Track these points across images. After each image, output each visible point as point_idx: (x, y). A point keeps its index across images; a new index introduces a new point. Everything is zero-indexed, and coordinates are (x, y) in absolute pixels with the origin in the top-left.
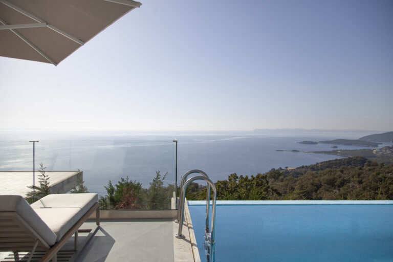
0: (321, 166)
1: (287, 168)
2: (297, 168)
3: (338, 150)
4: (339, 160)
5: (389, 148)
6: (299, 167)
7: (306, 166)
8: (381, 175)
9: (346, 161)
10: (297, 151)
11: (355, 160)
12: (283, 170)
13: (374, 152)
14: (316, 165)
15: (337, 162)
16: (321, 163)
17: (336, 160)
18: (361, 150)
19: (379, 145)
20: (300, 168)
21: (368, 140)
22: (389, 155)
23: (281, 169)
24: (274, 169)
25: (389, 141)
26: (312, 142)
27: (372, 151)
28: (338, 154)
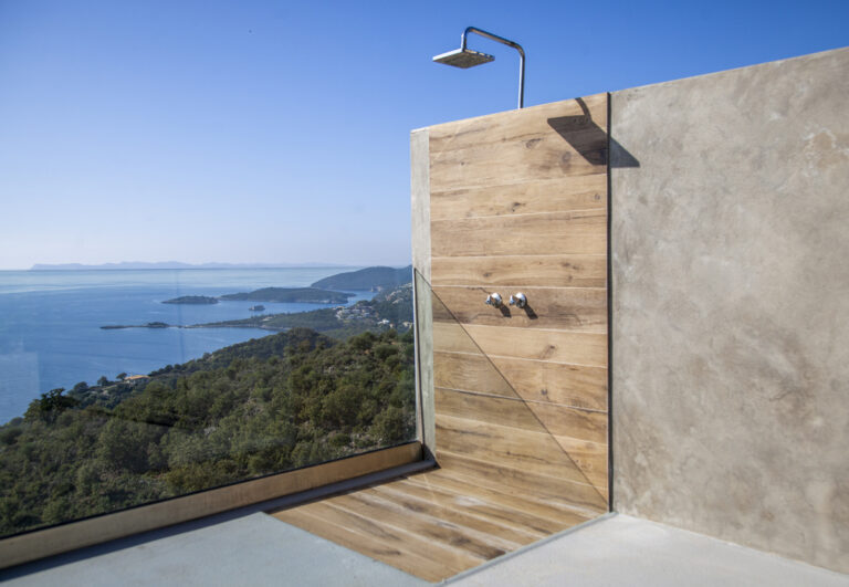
0: (217, 360)
1: (122, 376)
2: (153, 375)
3: (264, 317)
4: (259, 341)
5: (366, 303)
6: (157, 370)
7: (178, 367)
8: (312, 372)
9: (274, 342)
10: (163, 326)
11: (294, 337)
12: (112, 383)
13: (339, 315)
14: (204, 359)
15: (254, 346)
16: (216, 353)
17: (253, 341)
18: (313, 312)
19: (349, 299)
20: (161, 371)
21: (330, 289)
22: (366, 321)
23: (105, 382)
24: (83, 384)
25: (368, 290)
26: (203, 298)
27: (335, 312)
28: (263, 326)
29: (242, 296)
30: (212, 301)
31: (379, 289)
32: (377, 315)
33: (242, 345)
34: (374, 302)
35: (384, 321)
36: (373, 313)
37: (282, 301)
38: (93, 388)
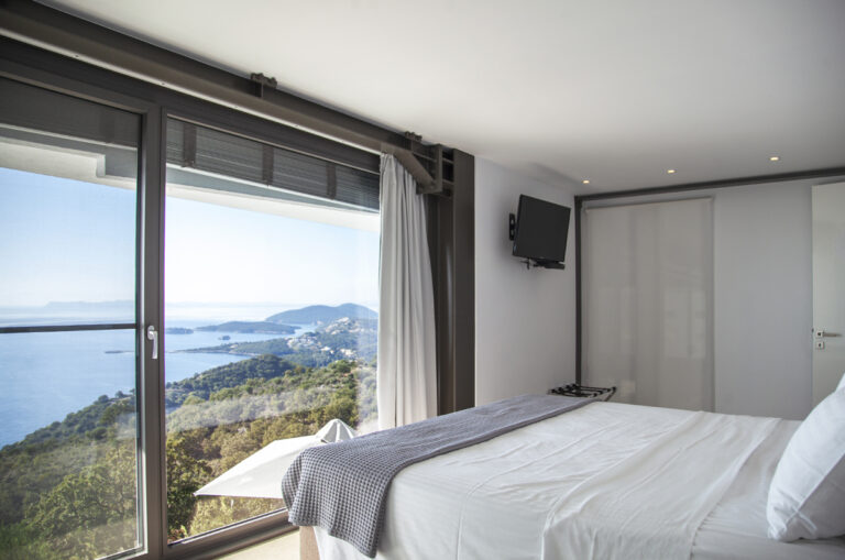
0: (204, 379)
3: (231, 345)
4: (236, 364)
5: (311, 335)
11: (262, 361)
12: (126, 396)
13: (290, 343)
14: (195, 378)
15: (233, 368)
16: (204, 374)
21: (280, 322)
22: (311, 348)
23: (121, 395)
24: (105, 397)
25: (310, 323)
26: (182, 329)
27: (286, 341)
28: (231, 352)
29: (213, 328)
30: (189, 331)
31: (319, 323)
32: (319, 343)
33: (224, 367)
34: (317, 334)
35: (327, 349)
36: (316, 342)
37: (244, 332)
38: (112, 400)
